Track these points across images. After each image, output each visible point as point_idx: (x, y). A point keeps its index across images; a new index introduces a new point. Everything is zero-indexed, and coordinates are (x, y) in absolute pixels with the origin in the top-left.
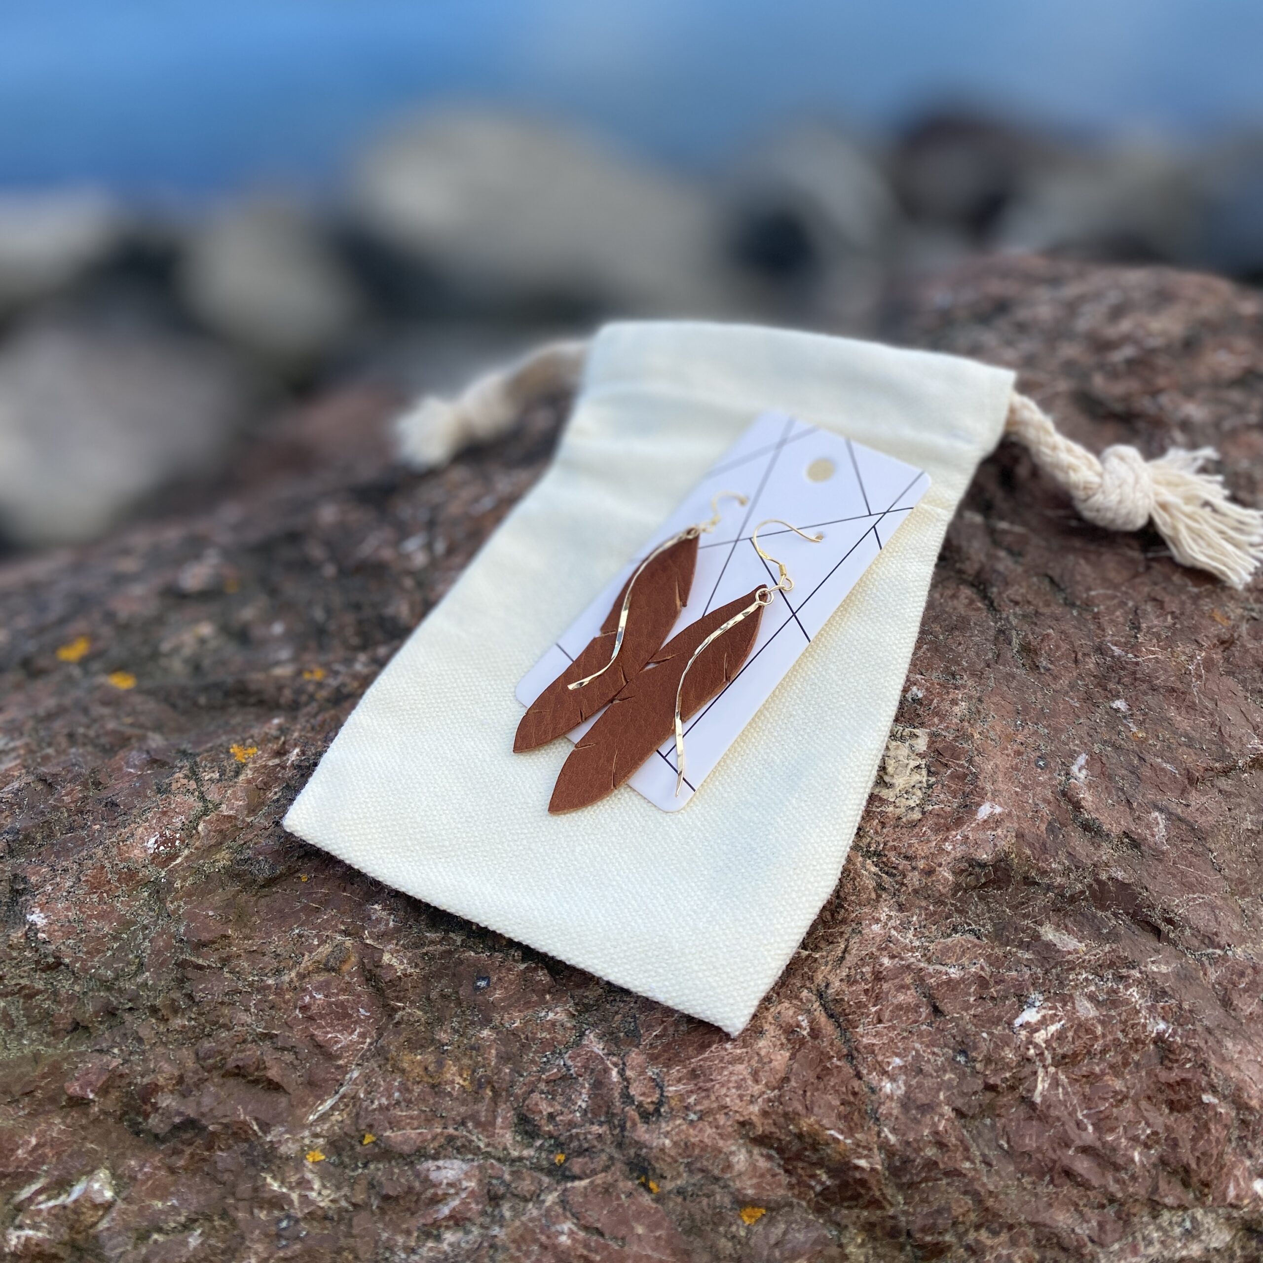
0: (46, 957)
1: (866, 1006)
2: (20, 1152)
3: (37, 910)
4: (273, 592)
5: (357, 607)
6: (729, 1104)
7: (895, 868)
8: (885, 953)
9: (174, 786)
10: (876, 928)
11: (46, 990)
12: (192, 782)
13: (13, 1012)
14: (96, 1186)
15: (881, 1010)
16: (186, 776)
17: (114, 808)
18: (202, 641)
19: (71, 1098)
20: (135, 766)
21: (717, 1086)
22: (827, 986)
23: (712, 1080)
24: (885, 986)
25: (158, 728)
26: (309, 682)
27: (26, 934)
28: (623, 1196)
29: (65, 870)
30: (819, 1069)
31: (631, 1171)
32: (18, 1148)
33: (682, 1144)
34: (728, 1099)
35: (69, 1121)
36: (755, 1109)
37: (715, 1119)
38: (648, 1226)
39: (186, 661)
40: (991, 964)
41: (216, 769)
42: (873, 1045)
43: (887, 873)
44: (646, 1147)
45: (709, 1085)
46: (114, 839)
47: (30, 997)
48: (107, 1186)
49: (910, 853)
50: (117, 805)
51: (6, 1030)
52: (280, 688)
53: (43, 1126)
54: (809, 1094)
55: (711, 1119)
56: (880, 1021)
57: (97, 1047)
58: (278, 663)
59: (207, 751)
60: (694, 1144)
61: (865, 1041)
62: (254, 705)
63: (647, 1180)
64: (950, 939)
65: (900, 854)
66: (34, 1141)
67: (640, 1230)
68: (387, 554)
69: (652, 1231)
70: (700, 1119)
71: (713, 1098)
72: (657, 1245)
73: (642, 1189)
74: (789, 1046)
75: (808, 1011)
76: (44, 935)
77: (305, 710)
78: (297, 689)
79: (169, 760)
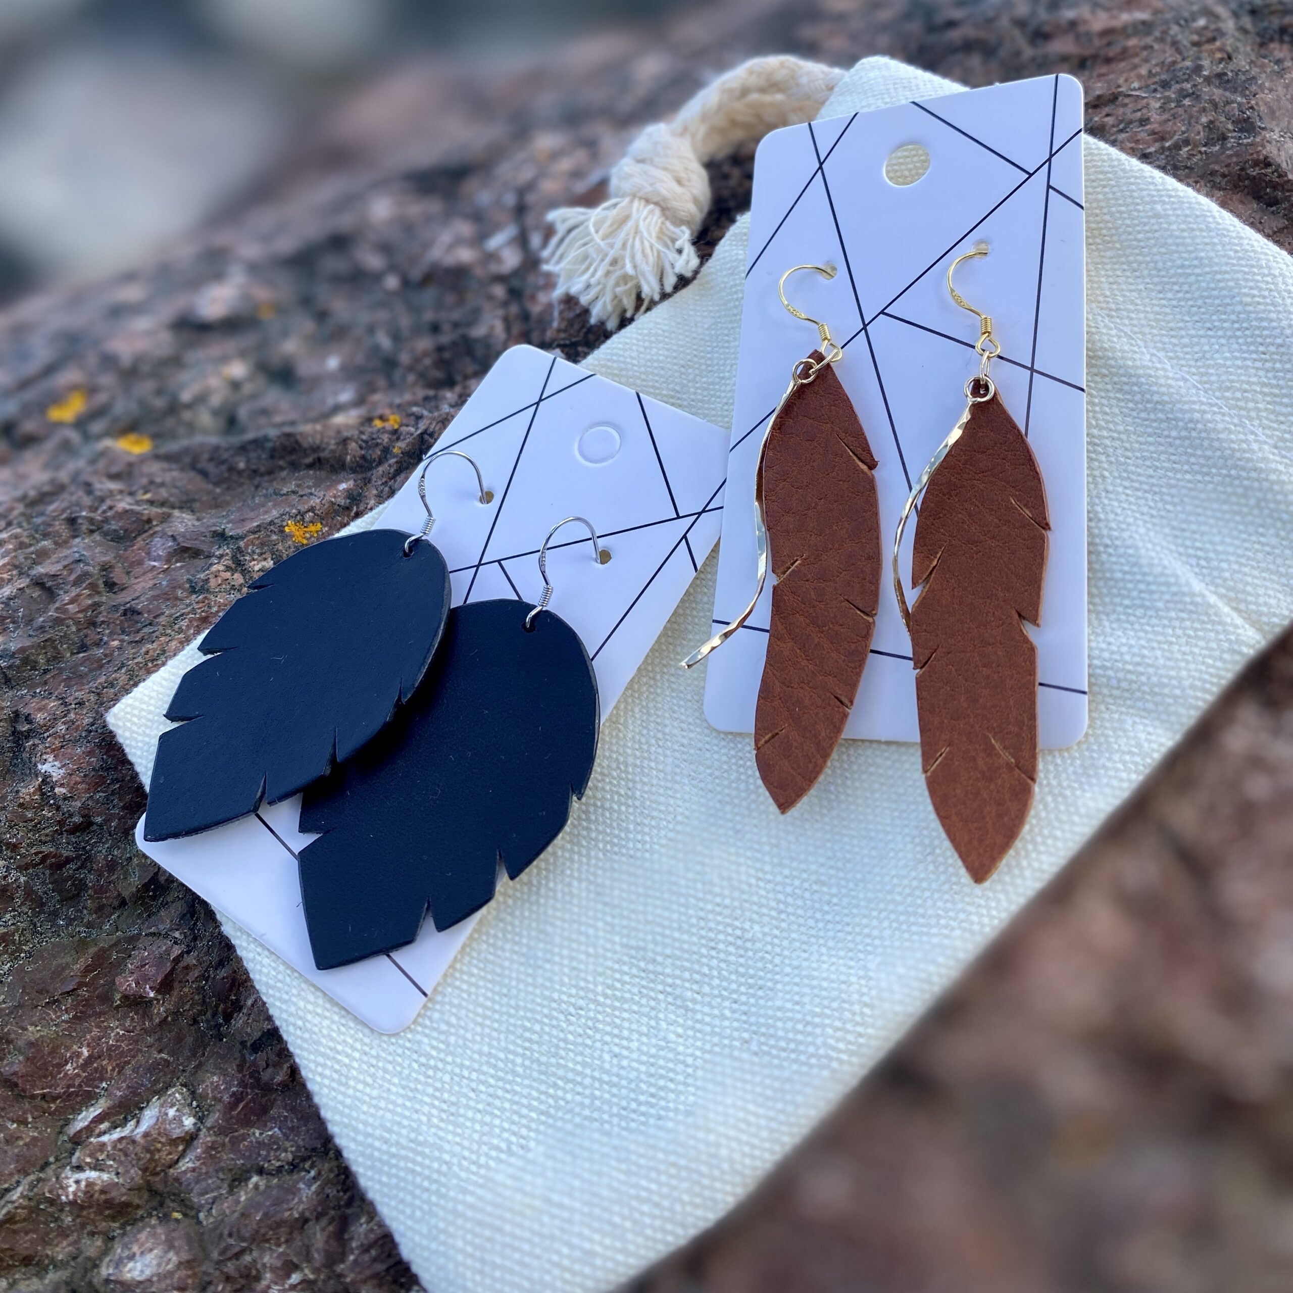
0: (71, 816)
2: (69, 1067)
3: (51, 758)
4: (322, 316)
5: (435, 329)
9: (213, 583)
11: (78, 857)
12: (237, 575)
13: (38, 887)
14: (172, 1112)
16: (228, 568)
17: (136, 617)
18: (235, 385)
19: (125, 997)
20: (159, 558)
25: (187, 504)
26: (383, 431)
27: (40, 788)
29: (81, 704)
32: (66, 1063)
35: (128, 1024)
39: (216, 413)
41: (268, 555)
46: (139, 660)
47: (60, 866)
48: (186, 1110)
50: (139, 613)
51: (33, 909)
52: (345, 441)
53: (96, 1032)
57: (153, 930)
58: (337, 409)
59: (254, 533)
62: (310, 466)
66: (85, 1052)
68: (466, 255)
76: (63, 790)
77: (381, 469)
78: (366, 442)
79: (203, 547)
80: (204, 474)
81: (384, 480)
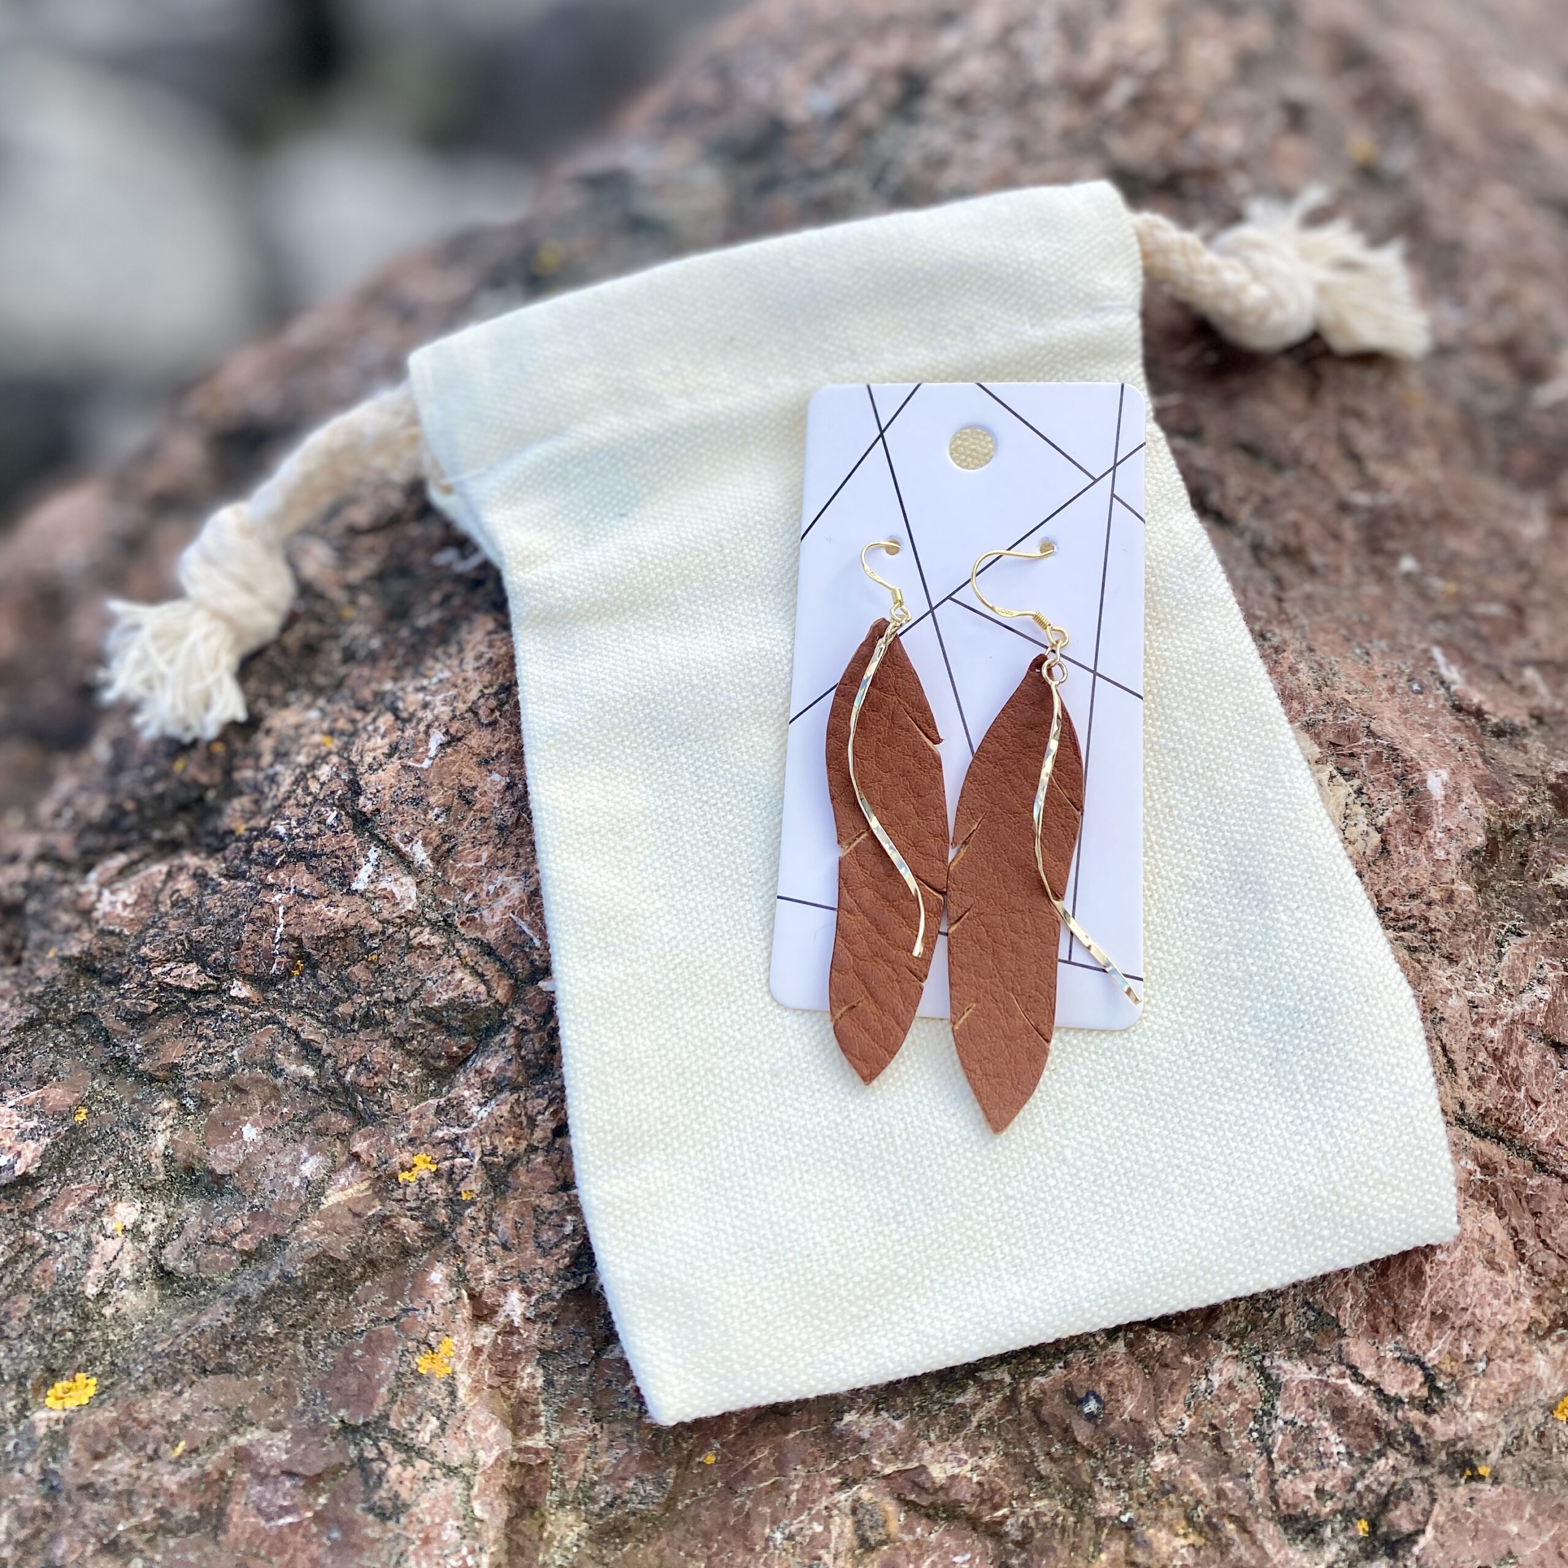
1: (1513, 1098)
7: (1409, 918)
8: (1485, 1024)
9: (404, 1494)
10: (1453, 1001)
12: (418, 1463)
15: (1527, 1090)
16: (403, 1463)
20: (285, 1511)
22: (1462, 1106)
23: (1465, 1309)
24: (1511, 1061)
25: (238, 1420)
26: (421, 1183)
28: (1469, 1510)
30: (1524, 1204)
31: (1451, 1475)
33: (1497, 1404)
34: (1499, 1317)
36: (1527, 1303)
37: (1503, 1349)
38: (1515, 1517)
40: (1554, 955)
41: (428, 1415)
42: (1553, 1135)
43: (1404, 929)
44: (1461, 1439)
45: (1467, 1317)
49: (1413, 888)
52: (385, 1221)
54: (1549, 1241)
55: (1499, 1352)
56: (1537, 1104)
59: (393, 1401)
60: (1506, 1395)
61: (1543, 1137)
63: (1474, 1468)
64: (1505, 958)
65: (1403, 897)
67: (1513, 1528)
69: (1521, 1518)
70: (1489, 1361)
71: (1485, 1328)
72: (1537, 1526)
73: (1473, 1485)
74: (1484, 1203)
75: (1466, 1148)
77: (463, 1230)
78: (418, 1208)
79: (336, 1460)
80: (225, 1369)
81: (479, 1240)
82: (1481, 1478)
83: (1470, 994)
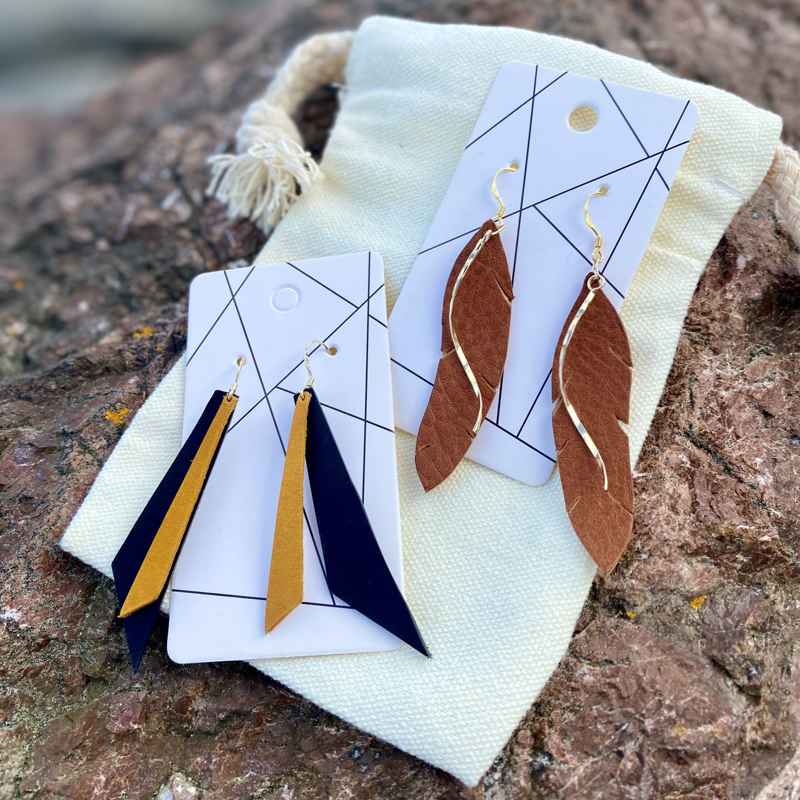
0: (34, 640)
1: (724, 430)
2: (96, 790)
3: (8, 608)
4: (60, 279)
5: (149, 267)
6: (667, 537)
7: (698, 324)
8: (721, 388)
9: (74, 464)
10: (706, 372)
11: (47, 664)
12: (87, 455)
13: (28, 692)
14: (180, 789)
15: (735, 429)
16: (80, 453)
17: (29, 501)
19: (118, 735)
20: (25, 460)
21: (653, 528)
22: (691, 426)
23: (646, 526)
24: (731, 411)
25: (25, 422)
26: (142, 339)
27: (7, 629)
28: (613, 630)
29: (15, 567)
30: (710, 487)
31: (610, 611)
32: (93, 788)
33: (646, 578)
34: (665, 534)
35: (124, 750)
36: (686, 533)
37: (661, 552)
38: (639, 643)
39: (13, 359)
40: (785, 369)
41: (102, 437)
42: (741, 455)
43: (693, 330)
44: (619, 591)
45: (646, 529)
46: (45, 527)
47: (36, 674)
48: (187, 784)
49: (705, 309)
50: (31, 498)
51: (29, 707)
52: (120, 352)
53: (104, 764)
54: (715, 507)
55: (658, 553)
56: (738, 437)
57: (119, 689)
58: (100, 335)
59: (87, 426)
60: (654, 576)
61: (734, 455)
62: (102, 375)
63: (624, 611)
64: (753, 362)
65: (698, 313)
66: (103, 778)
67: (636, 648)
68: (151, 216)
69: (643, 645)
70: (651, 555)
71: (654, 538)
72: (651, 651)
73: (622, 620)
74: (684, 479)
75: (684, 450)
76: (25, 625)
77: (153, 364)
78: (135, 349)
79: (54, 445)
80: (29, 399)
81: (158, 370)
82: (628, 618)
83: (719, 371)
